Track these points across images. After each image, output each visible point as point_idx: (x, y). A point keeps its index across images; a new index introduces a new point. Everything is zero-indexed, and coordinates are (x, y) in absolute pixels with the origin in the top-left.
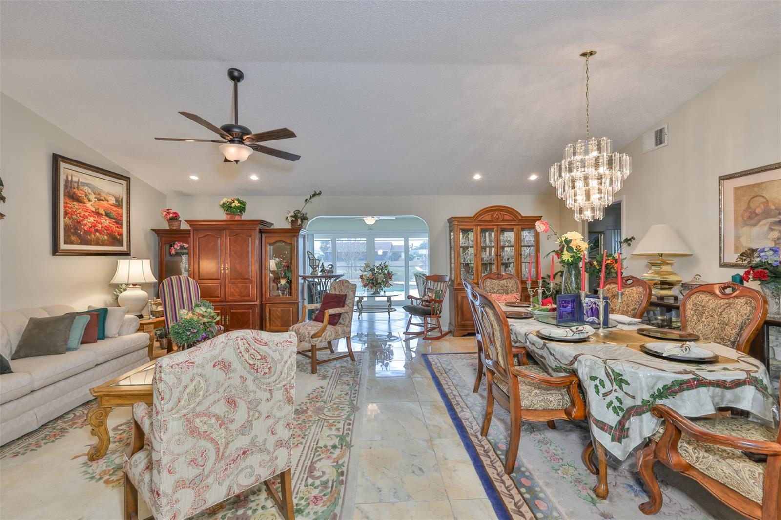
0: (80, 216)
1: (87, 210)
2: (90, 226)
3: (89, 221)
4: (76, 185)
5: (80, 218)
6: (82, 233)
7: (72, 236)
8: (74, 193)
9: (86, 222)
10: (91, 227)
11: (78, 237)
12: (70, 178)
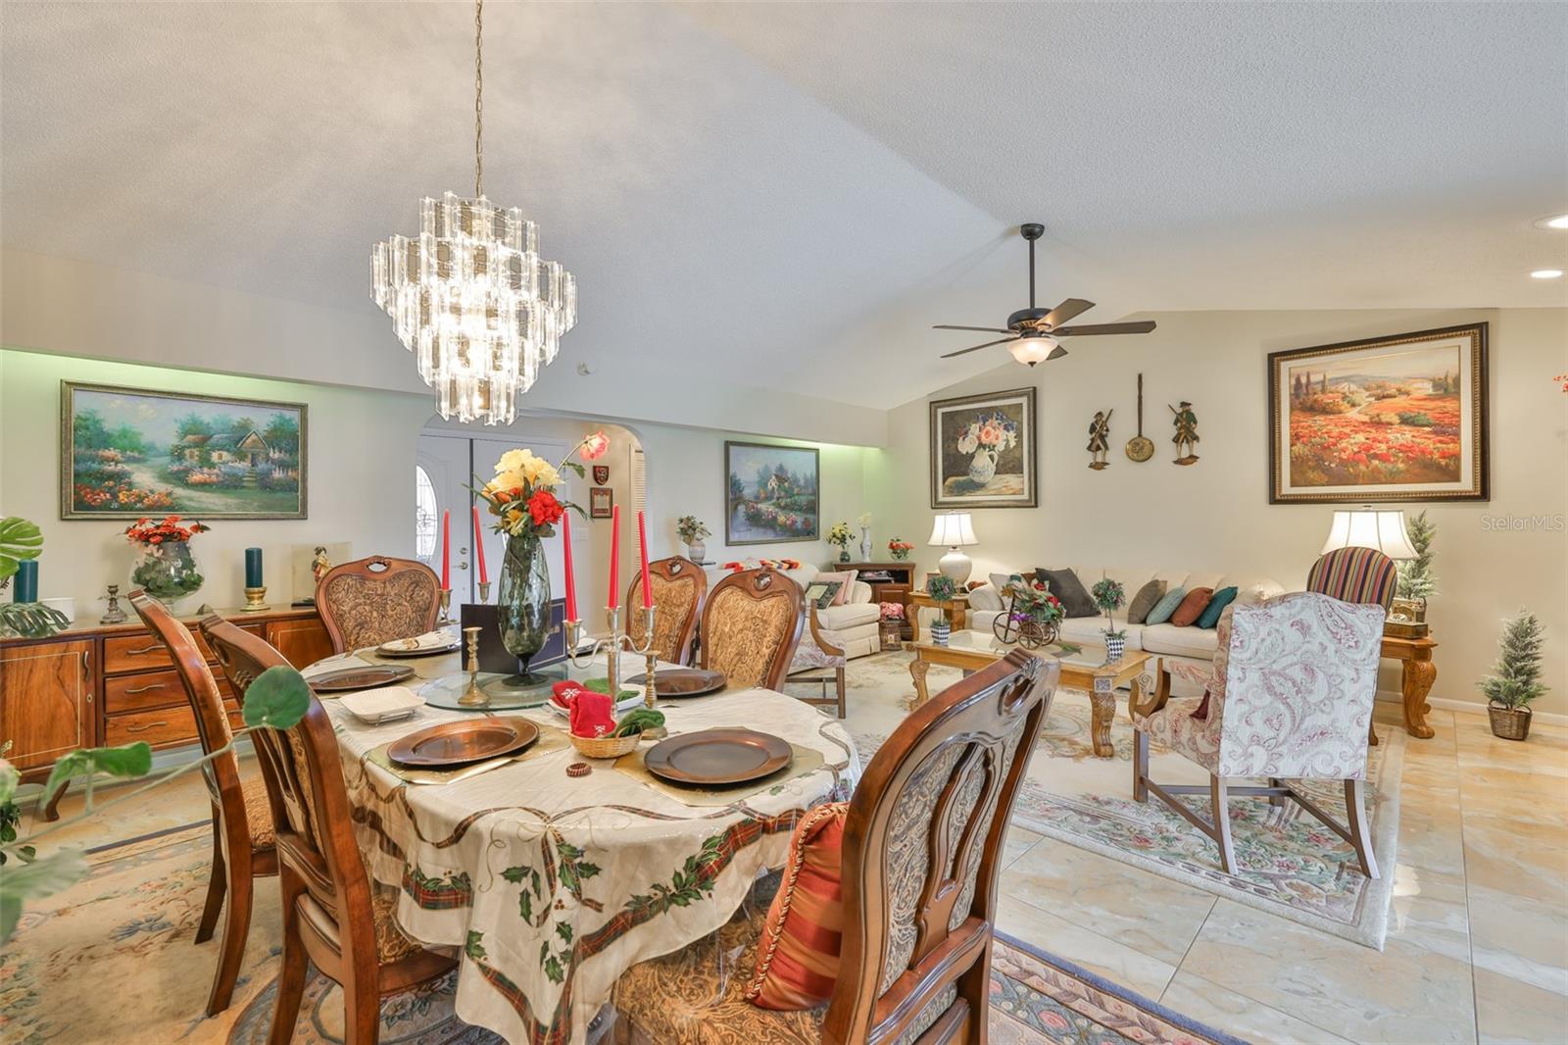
0: (1329, 437)
1: (1348, 423)
2: (1356, 450)
3: (1352, 441)
4: (1319, 388)
5: (1331, 440)
6: (1333, 465)
7: (1310, 472)
8: (1316, 401)
9: (1344, 445)
10: (1359, 452)
11: (1323, 472)
12: (1304, 380)
